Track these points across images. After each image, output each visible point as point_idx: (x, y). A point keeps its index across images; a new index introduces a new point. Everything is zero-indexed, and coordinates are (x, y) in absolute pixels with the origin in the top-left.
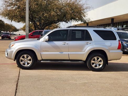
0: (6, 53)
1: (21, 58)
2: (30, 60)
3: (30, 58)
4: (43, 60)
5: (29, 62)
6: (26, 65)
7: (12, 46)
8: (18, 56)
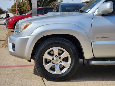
0: (10, 45)
1: (46, 56)
2: (66, 60)
3: (66, 56)
4: (95, 59)
5: (63, 63)
6: (57, 72)
7: (25, 28)
8: (39, 52)
